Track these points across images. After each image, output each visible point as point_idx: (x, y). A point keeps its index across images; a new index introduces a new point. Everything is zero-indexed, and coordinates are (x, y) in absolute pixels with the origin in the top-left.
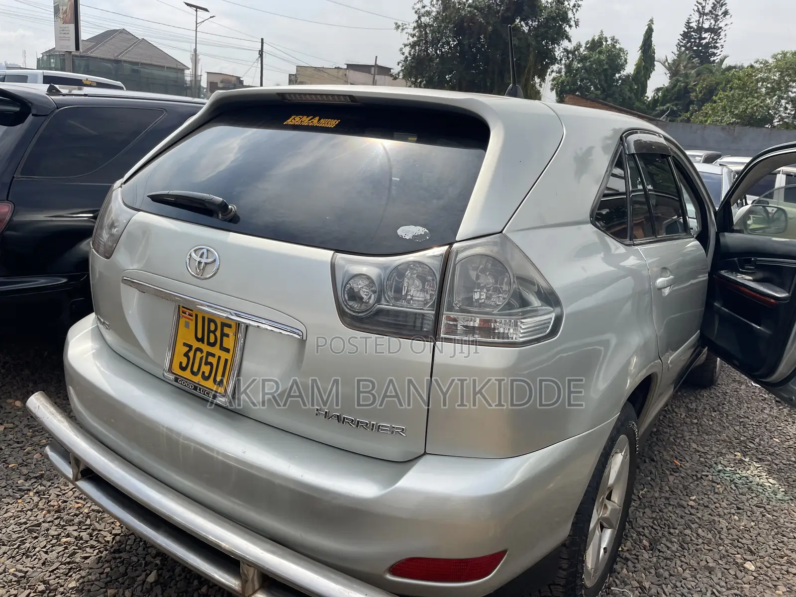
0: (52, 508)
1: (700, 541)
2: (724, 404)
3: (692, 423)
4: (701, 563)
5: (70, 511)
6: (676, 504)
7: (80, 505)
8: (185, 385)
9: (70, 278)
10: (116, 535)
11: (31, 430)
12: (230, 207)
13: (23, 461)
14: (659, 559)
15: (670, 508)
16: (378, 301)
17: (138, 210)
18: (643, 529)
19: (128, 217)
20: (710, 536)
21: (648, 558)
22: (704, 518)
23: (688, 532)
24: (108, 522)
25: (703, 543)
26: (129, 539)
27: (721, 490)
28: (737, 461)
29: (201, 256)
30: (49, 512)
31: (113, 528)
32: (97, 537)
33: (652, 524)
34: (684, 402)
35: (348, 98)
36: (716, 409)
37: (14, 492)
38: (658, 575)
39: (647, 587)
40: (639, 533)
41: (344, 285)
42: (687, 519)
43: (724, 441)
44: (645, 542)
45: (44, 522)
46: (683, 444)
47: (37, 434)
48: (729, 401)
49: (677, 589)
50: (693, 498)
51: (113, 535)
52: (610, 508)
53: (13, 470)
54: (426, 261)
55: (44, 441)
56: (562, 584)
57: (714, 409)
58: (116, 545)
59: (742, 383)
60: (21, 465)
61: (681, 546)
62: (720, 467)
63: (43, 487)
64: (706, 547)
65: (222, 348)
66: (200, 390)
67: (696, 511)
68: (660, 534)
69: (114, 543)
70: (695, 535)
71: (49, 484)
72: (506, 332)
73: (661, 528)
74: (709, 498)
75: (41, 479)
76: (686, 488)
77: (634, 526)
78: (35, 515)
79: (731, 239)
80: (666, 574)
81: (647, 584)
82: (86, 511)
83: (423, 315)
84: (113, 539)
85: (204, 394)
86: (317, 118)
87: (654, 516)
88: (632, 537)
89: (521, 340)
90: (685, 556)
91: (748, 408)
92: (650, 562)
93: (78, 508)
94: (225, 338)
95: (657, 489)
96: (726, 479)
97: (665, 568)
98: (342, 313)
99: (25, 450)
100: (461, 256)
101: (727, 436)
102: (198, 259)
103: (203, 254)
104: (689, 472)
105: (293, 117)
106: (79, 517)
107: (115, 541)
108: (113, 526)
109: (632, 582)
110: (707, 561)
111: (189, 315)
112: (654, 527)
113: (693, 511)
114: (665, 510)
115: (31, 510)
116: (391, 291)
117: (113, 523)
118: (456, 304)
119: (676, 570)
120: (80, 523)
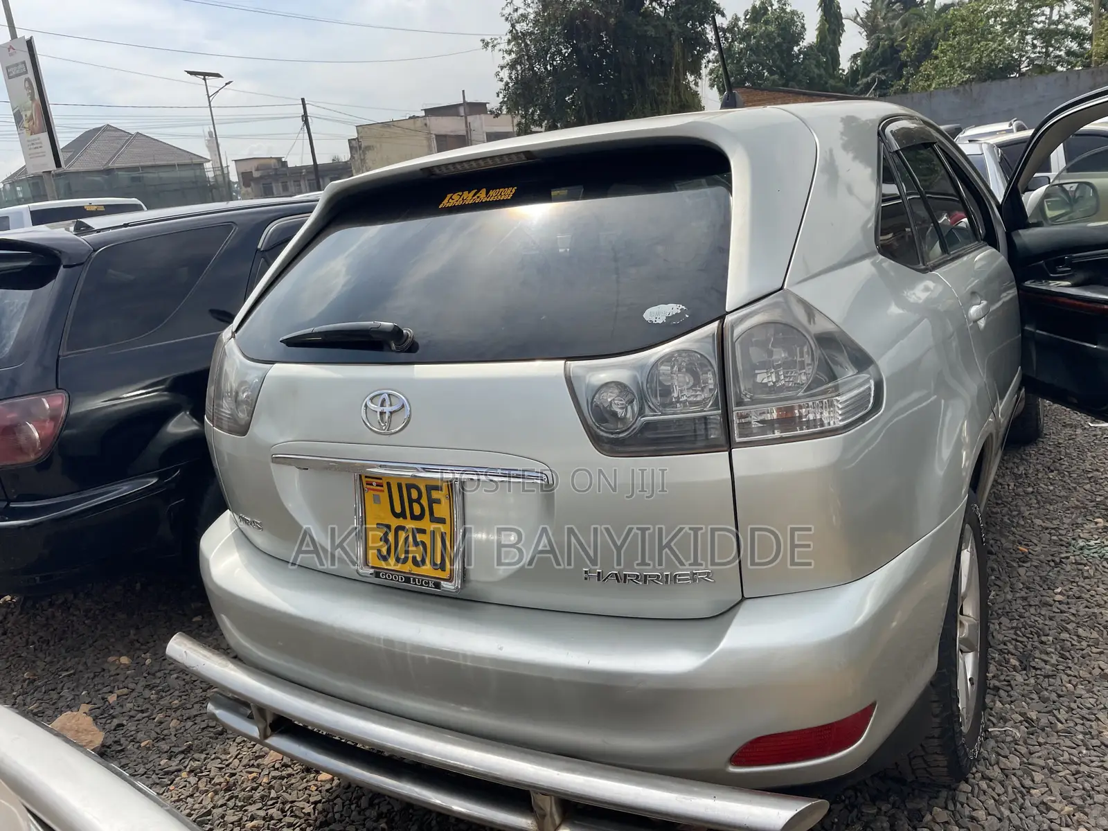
0: (218, 787)
1: (1084, 644)
2: (1061, 459)
3: (1027, 494)
4: (1093, 672)
5: (244, 786)
6: (1037, 603)
7: (254, 775)
8: (392, 579)
9: (161, 476)
10: (316, 803)
11: (154, 692)
12: (404, 331)
13: (158, 734)
14: (1038, 678)
15: (1032, 610)
16: (641, 413)
17: (272, 362)
18: (1005, 644)
19: (260, 374)
20: (1095, 635)
21: (1022, 680)
22: (1081, 614)
23: (1065, 635)
24: (300, 788)
25: (1089, 646)
26: (335, 804)
27: (1091, 572)
28: (1100, 530)
29: (382, 405)
30: (216, 793)
31: (310, 795)
32: (292, 812)
33: (1015, 637)
34: (1007, 468)
35: (523, 157)
36: (1052, 468)
37: (159, 778)
38: (1044, 700)
39: (1035, 718)
40: (1001, 652)
41: (590, 401)
42: (1059, 620)
43: (1076, 507)
44: (1014, 662)
45: (213, 808)
46: (1023, 523)
47: (164, 694)
48: (1066, 453)
49: (1074, 712)
50: (1058, 590)
51: (312, 803)
52: (966, 624)
53: (148, 749)
54: (694, 347)
55: (176, 702)
56: (936, 735)
57: (1049, 468)
58: (320, 815)
59: (1076, 427)
60: (157, 740)
61: (1062, 656)
62: (1081, 543)
63: (197, 762)
64: (1094, 650)
65: (434, 520)
66: (414, 580)
67: (1066, 607)
68: (1029, 647)
69: (316, 814)
70: (1075, 638)
71: (203, 756)
72: (818, 417)
73: (1028, 638)
74: (1078, 586)
75: (189, 752)
76: (1044, 579)
77: (992, 644)
78: (199, 801)
79: (1027, 236)
80: (1054, 696)
81: (1033, 715)
82: (265, 780)
83: (705, 418)
84: (314, 808)
85: (422, 585)
86: (484, 191)
87: (1014, 625)
88: (994, 658)
89: (842, 423)
90: (1070, 668)
91: (1094, 457)
92: (1027, 685)
93: (253, 779)
94: (434, 505)
95: (1008, 589)
96: (1093, 557)
97: (1050, 688)
98: (596, 440)
99: (154, 719)
100: (738, 331)
101: (1078, 501)
102: (379, 409)
103: (384, 400)
104: (1042, 557)
105: (449, 196)
106: (258, 791)
107: (317, 812)
108: (307, 792)
109: (1013, 716)
110: (1100, 668)
111: (377, 486)
112: (1019, 639)
113: (1064, 607)
114: (1027, 614)
115: (191, 796)
116: (656, 396)
117: (306, 788)
118: (745, 395)
119: (1064, 688)
120: (262, 798)
